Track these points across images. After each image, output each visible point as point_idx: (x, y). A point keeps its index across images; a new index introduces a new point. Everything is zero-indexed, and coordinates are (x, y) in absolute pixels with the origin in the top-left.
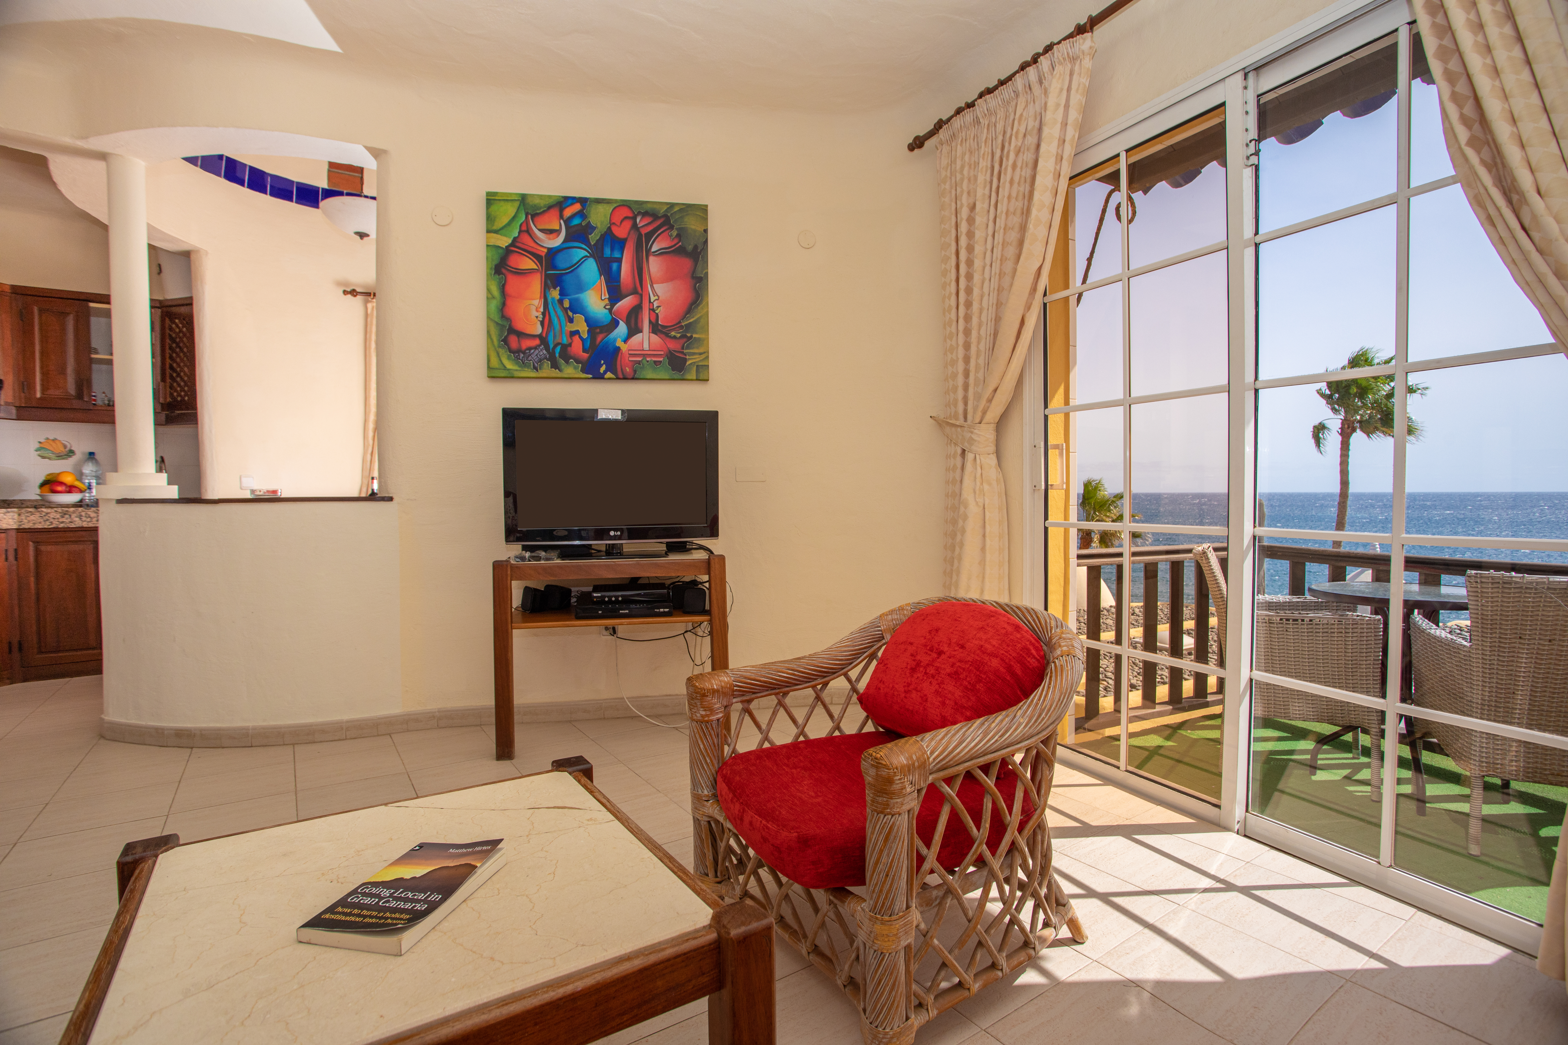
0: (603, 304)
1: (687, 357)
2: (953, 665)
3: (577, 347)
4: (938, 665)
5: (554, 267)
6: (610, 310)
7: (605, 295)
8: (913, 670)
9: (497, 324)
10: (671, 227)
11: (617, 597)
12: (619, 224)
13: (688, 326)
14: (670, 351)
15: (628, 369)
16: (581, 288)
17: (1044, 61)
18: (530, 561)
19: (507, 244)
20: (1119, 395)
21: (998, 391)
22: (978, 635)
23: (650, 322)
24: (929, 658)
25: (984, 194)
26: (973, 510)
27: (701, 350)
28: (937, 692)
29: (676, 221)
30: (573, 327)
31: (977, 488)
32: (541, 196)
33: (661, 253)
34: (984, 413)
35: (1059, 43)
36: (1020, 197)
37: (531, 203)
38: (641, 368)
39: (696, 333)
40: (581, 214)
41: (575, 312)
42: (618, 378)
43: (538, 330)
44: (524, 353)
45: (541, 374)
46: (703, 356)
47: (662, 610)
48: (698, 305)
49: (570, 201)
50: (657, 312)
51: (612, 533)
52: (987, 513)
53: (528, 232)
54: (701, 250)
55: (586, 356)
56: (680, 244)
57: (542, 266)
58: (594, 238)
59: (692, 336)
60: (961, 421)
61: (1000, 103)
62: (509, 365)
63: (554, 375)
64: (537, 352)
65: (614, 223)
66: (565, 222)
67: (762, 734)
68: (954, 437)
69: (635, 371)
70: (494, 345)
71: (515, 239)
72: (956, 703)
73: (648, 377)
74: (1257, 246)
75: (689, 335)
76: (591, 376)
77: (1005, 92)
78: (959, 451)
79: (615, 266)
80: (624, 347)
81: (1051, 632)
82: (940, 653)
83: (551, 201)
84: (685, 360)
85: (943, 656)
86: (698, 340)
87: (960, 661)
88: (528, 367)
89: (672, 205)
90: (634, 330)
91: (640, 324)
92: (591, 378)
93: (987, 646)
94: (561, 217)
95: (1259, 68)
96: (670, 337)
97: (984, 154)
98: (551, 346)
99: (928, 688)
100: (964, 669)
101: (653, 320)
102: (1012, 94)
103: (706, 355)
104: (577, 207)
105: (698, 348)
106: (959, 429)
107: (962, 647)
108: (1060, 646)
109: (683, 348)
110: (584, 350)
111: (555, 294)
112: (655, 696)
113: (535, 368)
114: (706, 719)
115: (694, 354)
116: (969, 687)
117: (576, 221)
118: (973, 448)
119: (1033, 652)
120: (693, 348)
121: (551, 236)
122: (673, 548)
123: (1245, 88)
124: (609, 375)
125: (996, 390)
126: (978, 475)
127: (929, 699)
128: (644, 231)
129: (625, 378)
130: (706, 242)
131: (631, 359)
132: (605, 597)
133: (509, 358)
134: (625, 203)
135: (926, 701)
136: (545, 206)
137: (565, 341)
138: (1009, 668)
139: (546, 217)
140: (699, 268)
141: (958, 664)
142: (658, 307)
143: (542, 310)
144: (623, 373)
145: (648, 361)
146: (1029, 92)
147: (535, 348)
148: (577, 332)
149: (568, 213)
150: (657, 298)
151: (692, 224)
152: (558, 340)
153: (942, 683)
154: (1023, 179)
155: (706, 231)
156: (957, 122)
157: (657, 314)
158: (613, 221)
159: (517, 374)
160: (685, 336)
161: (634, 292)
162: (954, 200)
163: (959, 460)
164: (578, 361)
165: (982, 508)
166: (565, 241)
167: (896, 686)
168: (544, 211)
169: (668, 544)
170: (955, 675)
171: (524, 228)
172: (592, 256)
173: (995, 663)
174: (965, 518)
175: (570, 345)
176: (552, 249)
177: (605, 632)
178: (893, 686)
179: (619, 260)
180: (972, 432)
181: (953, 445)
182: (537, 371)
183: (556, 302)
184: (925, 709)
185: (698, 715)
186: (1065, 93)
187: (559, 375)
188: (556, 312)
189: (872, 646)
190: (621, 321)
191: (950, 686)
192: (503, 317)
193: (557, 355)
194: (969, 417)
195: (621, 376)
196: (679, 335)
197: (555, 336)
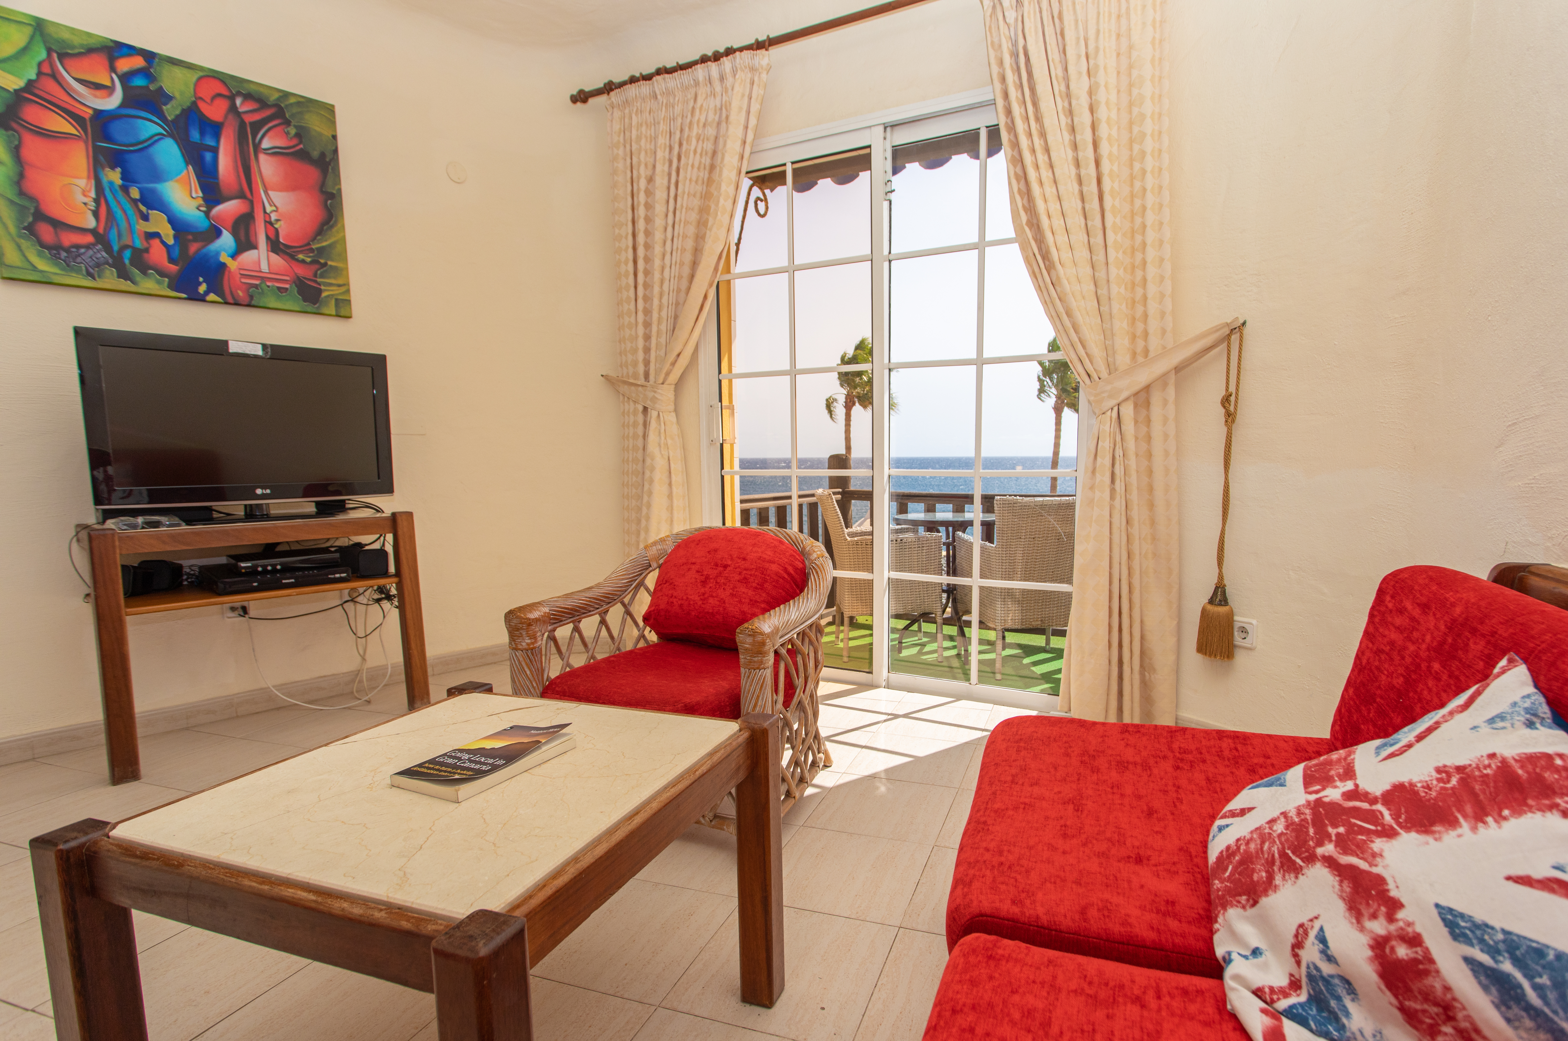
0: (195, 203)
1: (323, 287)
2: (740, 574)
3: (158, 254)
4: (727, 575)
5: (108, 138)
6: (207, 214)
7: (196, 192)
8: (704, 583)
9: (12, 202)
10: (288, 123)
11: (274, 566)
12: (208, 101)
13: (321, 250)
14: (298, 278)
15: (240, 293)
16: (158, 176)
17: (726, 62)
18: (143, 528)
19: (17, 87)
20: (787, 366)
21: (681, 356)
22: (754, 550)
23: (268, 238)
24: (715, 572)
25: (663, 171)
26: (660, 462)
27: (340, 282)
28: (732, 595)
29: (293, 115)
30: (150, 228)
31: (662, 442)
32: (73, 30)
33: (275, 153)
34: (668, 374)
35: (741, 49)
36: (700, 182)
37: (55, 36)
38: (259, 293)
39: (332, 260)
40: (145, 72)
41: (150, 207)
42: (226, 303)
43: (91, 222)
44: (67, 251)
45: (99, 284)
46: (343, 289)
47: (338, 576)
48: (332, 227)
49: (125, 50)
50: (276, 226)
51: (259, 491)
52: (672, 466)
53: (55, 76)
54: (331, 160)
55: (173, 268)
56: (302, 146)
57: (85, 131)
58: (171, 111)
59: (326, 264)
60: (642, 381)
61: (679, 86)
62: (42, 265)
63: (124, 288)
64: (90, 252)
65: (201, 98)
66: (119, 77)
67: (563, 660)
68: (634, 395)
69: (251, 297)
70: (10, 234)
71: (30, 83)
72: (751, 600)
73: (271, 305)
74: (890, 261)
75: (322, 261)
76: (184, 296)
77: (684, 77)
78: (641, 408)
79: (208, 156)
80: (232, 265)
81: (803, 543)
82: (725, 567)
83: (92, 42)
84: (320, 291)
85: (729, 569)
86: (335, 269)
87: (746, 569)
88: (78, 271)
89: (286, 95)
90: (245, 244)
91: (252, 239)
92: (185, 299)
93: (765, 556)
94: (113, 69)
95: (894, 126)
96: (297, 260)
97: (662, 132)
98: (116, 248)
99: (724, 594)
100: (751, 575)
101: (272, 236)
102: (692, 82)
103: (346, 286)
104: (138, 62)
105: (335, 278)
106: (640, 388)
107: (744, 559)
108: (814, 551)
109: (315, 275)
110: (171, 260)
111: (114, 176)
112: (307, 680)
113: (90, 275)
114: (532, 646)
115: (331, 285)
116: (759, 587)
117: (139, 82)
118: (657, 406)
119: (797, 557)
120: (329, 278)
121: (98, 93)
122: (324, 510)
123: (885, 138)
124: (212, 297)
125: (679, 355)
126: (662, 431)
127: (726, 601)
128: (249, 119)
129: (237, 304)
130: (336, 151)
131: (244, 280)
132: (258, 566)
133: (40, 255)
134: (216, 75)
135: (724, 602)
136: (82, 46)
137: (139, 243)
138: (785, 570)
139: (86, 62)
140: (330, 181)
141: (745, 572)
142: (277, 220)
143: (93, 194)
144: (233, 298)
145: (268, 287)
146: (709, 85)
147: (88, 247)
148: (156, 235)
149: (125, 65)
150: (274, 208)
151: (315, 123)
152: (126, 240)
153: (735, 587)
154: (702, 166)
155: (334, 137)
156: (632, 91)
157: (277, 230)
158: (200, 95)
159: (57, 279)
160: (317, 262)
161: (241, 196)
162: (629, 168)
163: (640, 418)
164: (162, 274)
165: (667, 460)
166: (123, 105)
167: (690, 597)
168: (80, 54)
169: (318, 504)
170: (745, 581)
171: (46, 69)
172: (171, 135)
173: (774, 567)
174: (652, 469)
175: (147, 250)
176: (101, 112)
177: (231, 614)
178: (687, 598)
179: (215, 150)
180: (655, 392)
181: (631, 403)
182: (94, 278)
183: (118, 188)
184: (725, 609)
185: (524, 644)
186: (746, 99)
187: (133, 288)
188: (118, 202)
189: (641, 574)
190: (224, 230)
191: (742, 589)
192: (22, 193)
193: (127, 262)
194: (652, 377)
195: (231, 301)
196: (308, 260)
197: (120, 235)
